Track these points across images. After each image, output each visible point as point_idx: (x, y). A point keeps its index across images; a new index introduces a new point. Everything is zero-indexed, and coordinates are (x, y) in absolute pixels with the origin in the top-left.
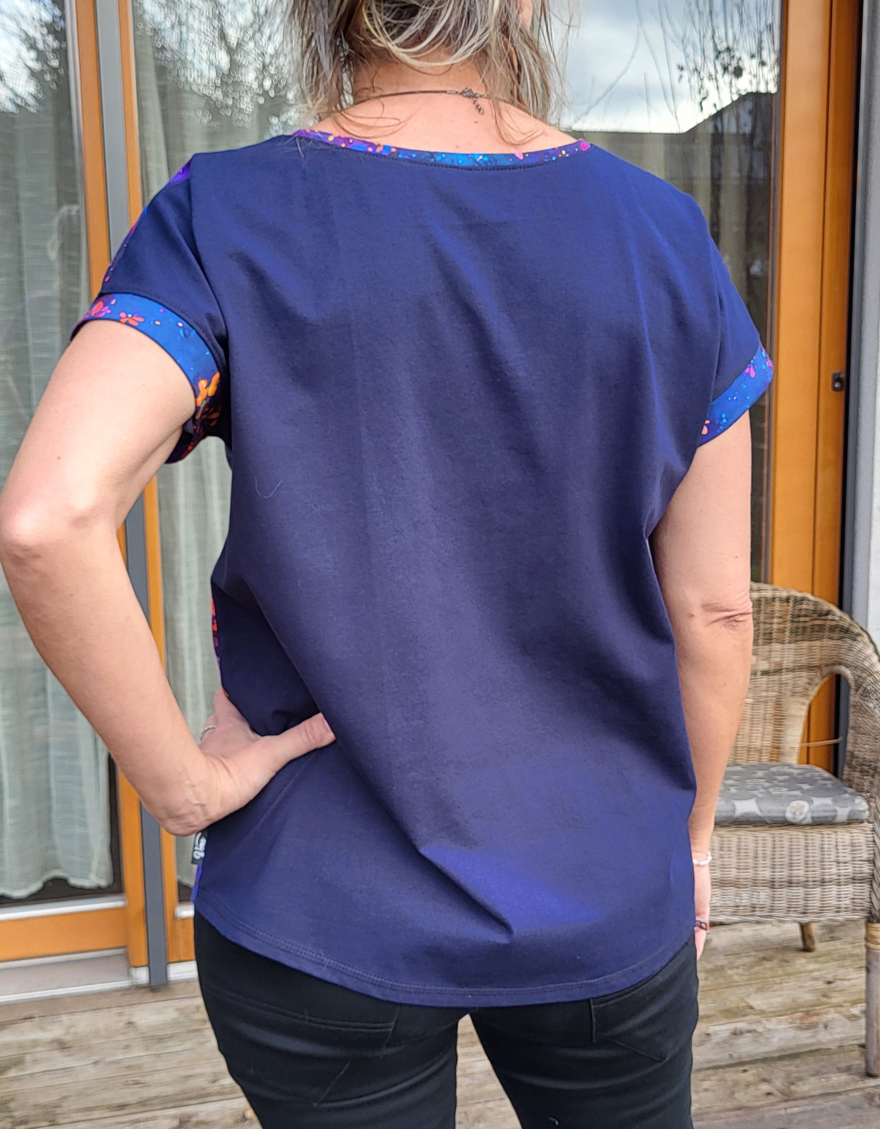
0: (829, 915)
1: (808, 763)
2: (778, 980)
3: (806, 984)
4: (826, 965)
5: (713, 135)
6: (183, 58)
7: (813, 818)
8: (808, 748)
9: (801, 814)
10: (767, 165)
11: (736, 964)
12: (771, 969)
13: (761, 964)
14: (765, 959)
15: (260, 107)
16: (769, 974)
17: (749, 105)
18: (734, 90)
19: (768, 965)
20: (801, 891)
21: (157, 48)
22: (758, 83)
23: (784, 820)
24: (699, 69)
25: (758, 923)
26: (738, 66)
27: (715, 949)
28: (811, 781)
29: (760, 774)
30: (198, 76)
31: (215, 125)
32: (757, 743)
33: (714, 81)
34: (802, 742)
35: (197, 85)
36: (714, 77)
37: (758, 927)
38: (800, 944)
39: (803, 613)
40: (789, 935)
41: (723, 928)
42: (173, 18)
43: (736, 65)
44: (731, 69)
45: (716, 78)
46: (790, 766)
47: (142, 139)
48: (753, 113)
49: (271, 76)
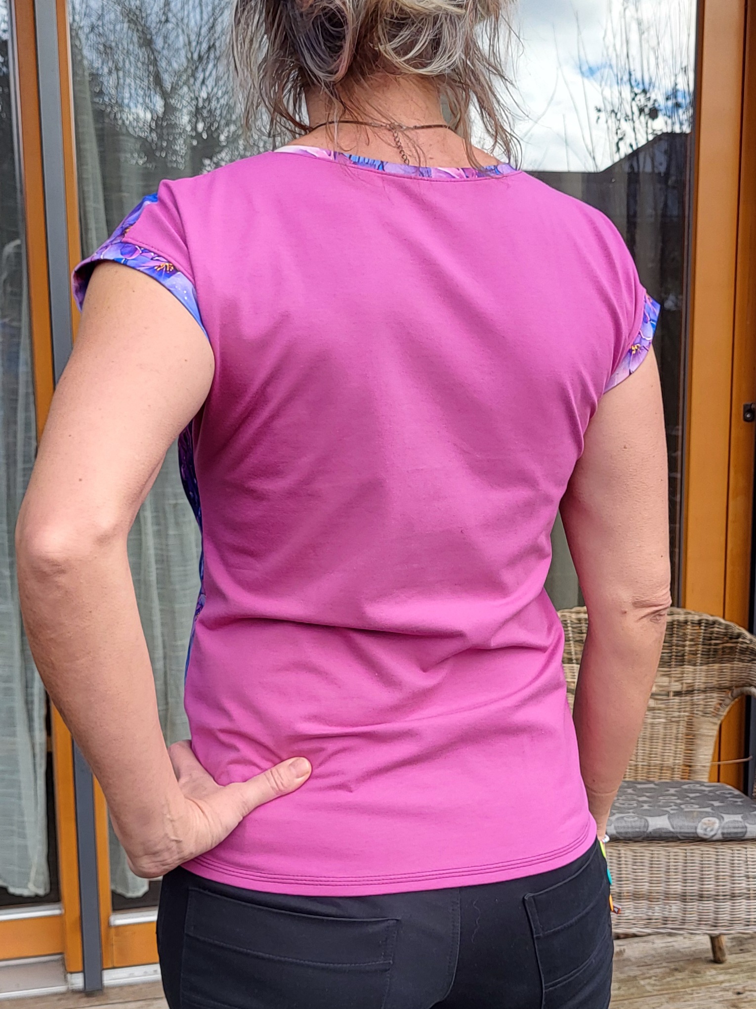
0: (738, 929)
1: (719, 781)
2: (688, 990)
3: (717, 995)
4: (736, 976)
5: (629, 174)
6: (120, 101)
7: (723, 834)
8: (719, 766)
9: (712, 830)
10: (682, 203)
11: (648, 975)
12: (682, 979)
13: (673, 975)
14: (676, 970)
15: (193, 148)
16: (680, 984)
17: (664, 145)
18: (650, 131)
19: (679, 975)
20: (710, 905)
21: (95, 92)
22: (673, 124)
23: (695, 835)
24: (616, 111)
25: (670, 935)
26: (654, 107)
27: (628, 960)
28: (722, 798)
29: (672, 791)
30: (134, 119)
31: (149, 166)
32: (670, 762)
33: (631, 122)
34: (713, 761)
35: (134, 128)
36: (631, 117)
37: (670, 939)
38: (710, 955)
39: (715, 635)
40: (700, 947)
41: (636, 939)
42: (110, 63)
43: (652, 107)
44: (647, 110)
45: (633, 119)
46: (701, 784)
47: (80, 180)
48: (669, 153)
49: (204, 121)
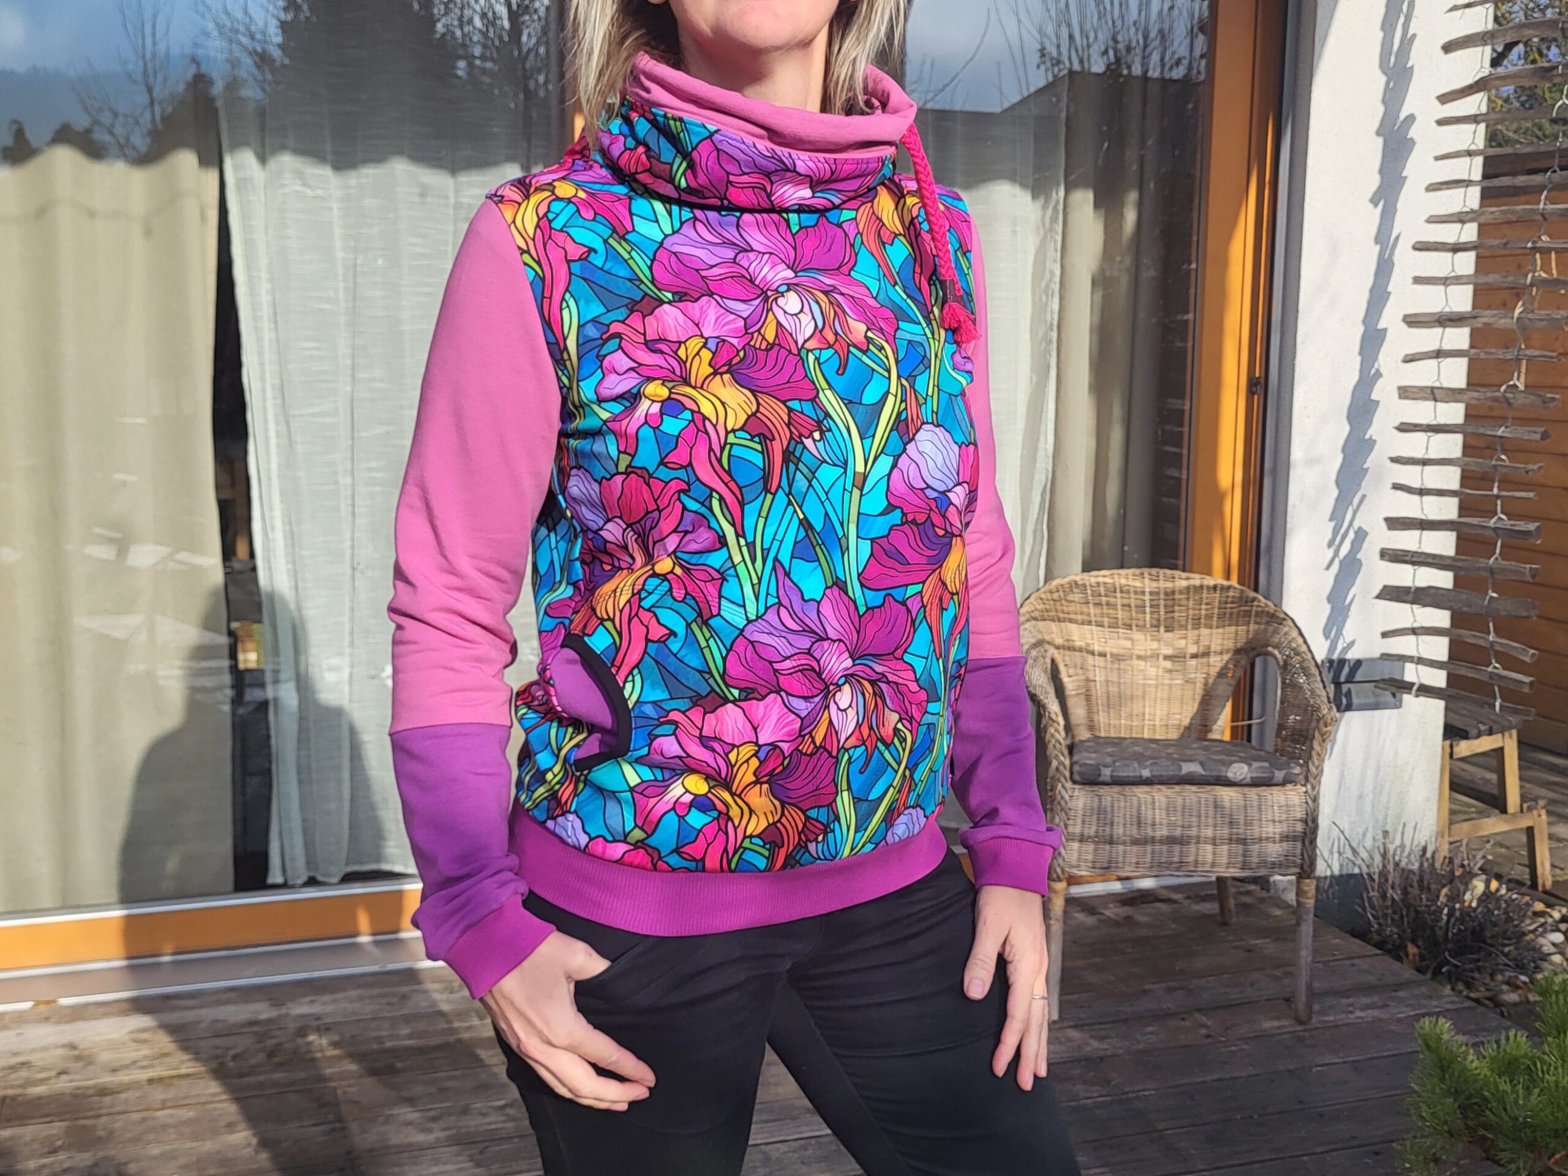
9: (1241, 776)
23: (1226, 779)
39: (1230, 599)
